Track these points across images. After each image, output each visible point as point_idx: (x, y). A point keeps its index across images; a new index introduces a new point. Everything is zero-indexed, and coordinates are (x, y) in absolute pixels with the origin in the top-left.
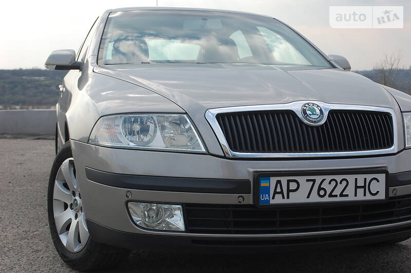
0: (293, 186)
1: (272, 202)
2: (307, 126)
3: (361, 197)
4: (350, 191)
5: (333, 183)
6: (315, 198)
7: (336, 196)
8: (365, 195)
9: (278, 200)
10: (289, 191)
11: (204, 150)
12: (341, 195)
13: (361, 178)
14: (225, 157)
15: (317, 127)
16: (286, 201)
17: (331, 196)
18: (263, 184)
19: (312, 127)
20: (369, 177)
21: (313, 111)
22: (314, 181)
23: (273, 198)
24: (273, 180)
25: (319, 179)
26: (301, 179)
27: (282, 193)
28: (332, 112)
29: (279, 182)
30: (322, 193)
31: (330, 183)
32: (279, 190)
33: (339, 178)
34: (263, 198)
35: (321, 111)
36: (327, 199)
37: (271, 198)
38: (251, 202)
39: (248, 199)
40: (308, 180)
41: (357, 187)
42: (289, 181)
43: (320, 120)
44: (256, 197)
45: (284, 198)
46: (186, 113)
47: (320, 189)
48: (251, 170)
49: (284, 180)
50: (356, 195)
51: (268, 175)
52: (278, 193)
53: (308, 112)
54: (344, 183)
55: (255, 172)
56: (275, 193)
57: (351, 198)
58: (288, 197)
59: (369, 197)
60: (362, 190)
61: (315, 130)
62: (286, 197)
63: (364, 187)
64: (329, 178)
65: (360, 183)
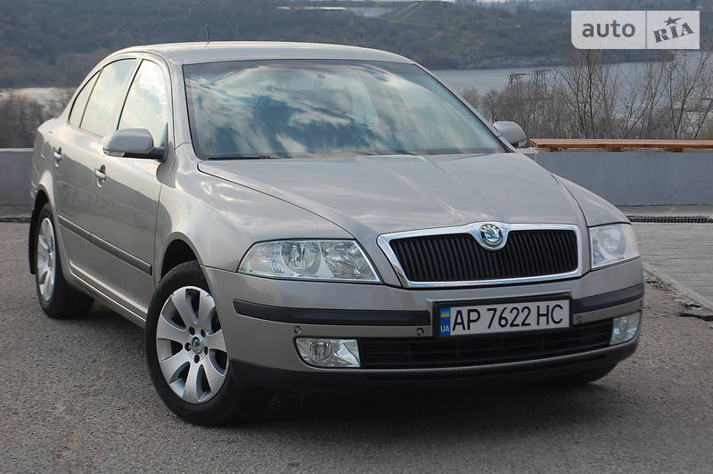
0: (474, 316)
1: (452, 333)
2: (486, 250)
3: (543, 325)
4: (532, 319)
5: (515, 312)
6: (496, 329)
7: (518, 325)
8: (548, 323)
9: (459, 331)
10: (469, 321)
11: (378, 280)
12: (523, 324)
13: (543, 305)
14: (402, 287)
15: (496, 252)
16: (467, 332)
17: (512, 325)
18: (444, 315)
19: (491, 252)
20: (552, 304)
21: (491, 233)
22: (495, 310)
23: (454, 329)
24: (454, 310)
25: (500, 307)
26: (482, 309)
27: (462, 323)
28: (512, 234)
29: (459, 312)
30: (503, 322)
31: (511, 312)
32: (459, 321)
33: (520, 306)
34: (444, 329)
35: (500, 233)
36: (508, 329)
37: (452, 328)
38: (431, 335)
39: (428, 331)
40: (489, 310)
41: (539, 315)
42: (469, 311)
43: (498, 245)
44: (436, 329)
45: (464, 328)
46: (355, 239)
47: (501, 318)
48: (431, 300)
49: (464, 310)
50: (538, 324)
51: (448, 305)
52: (459, 324)
53: (487, 235)
54: (526, 311)
55: (434, 302)
56: (456, 323)
57: (534, 327)
58: (469, 328)
59: (552, 326)
60: (545, 318)
61: (494, 254)
62: (466, 327)
63: (547, 315)
64: (510, 306)
65: (543, 311)
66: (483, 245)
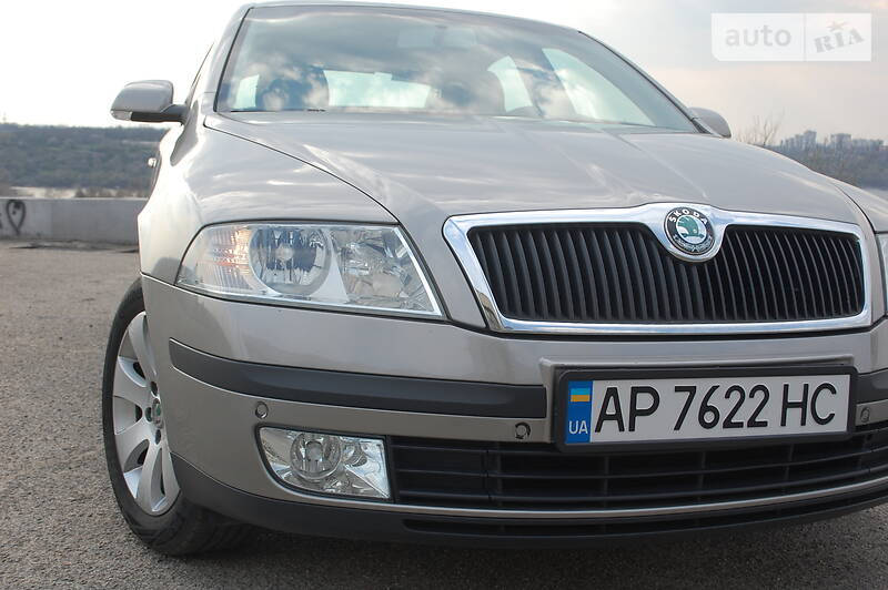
0: (644, 401)
1: (595, 438)
2: (677, 261)
3: (794, 427)
4: (771, 413)
5: (736, 396)
6: (692, 431)
7: (740, 425)
8: (803, 423)
9: (610, 434)
10: (634, 413)
11: (437, 312)
12: (752, 423)
13: (796, 384)
14: (486, 331)
15: (700, 265)
16: (627, 437)
17: (728, 424)
18: (577, 396)
19: (688, 265)
20: (815, 382)
21: (690, 226)
22: (692, 390)
23: (598, 429)
24: (600, 388)
25: (704, 386)
26: (664, 387)
27: (618, 417)
28: (733, 231)
29: (612, 392)
30: (709, 417)
31: (727, 396)
32: (611, 411)
33: (747, 384)
34: (575, 428)
35: (708, 226)
36: (719, 432)
37: (593, 427)
38: (546, 439)
39: (540, 431)
40: (678, 389)
41: (786, 405)
42: (635, 391)
43: (707, 249)
44: (558, 427)
45: (621, 428)
46: (399, 224)
47: (705, 408)
48: (549, 363)
49: (624, 388)
50: (783, 424)
51: (587, 376)
52: (611, 418)
53: (681, 230)
54: (760, 395)
55: (557, 368)
56: (603, 417)
57: (774, 429)
58: (632, 428)
59: (812, 428)
60: (799, 411)
61: (695, 271)
62: (626, 427)
63: (803, 405)
64: (725, 383)
65: (795, 396)
66: (671, 248)
